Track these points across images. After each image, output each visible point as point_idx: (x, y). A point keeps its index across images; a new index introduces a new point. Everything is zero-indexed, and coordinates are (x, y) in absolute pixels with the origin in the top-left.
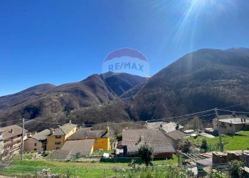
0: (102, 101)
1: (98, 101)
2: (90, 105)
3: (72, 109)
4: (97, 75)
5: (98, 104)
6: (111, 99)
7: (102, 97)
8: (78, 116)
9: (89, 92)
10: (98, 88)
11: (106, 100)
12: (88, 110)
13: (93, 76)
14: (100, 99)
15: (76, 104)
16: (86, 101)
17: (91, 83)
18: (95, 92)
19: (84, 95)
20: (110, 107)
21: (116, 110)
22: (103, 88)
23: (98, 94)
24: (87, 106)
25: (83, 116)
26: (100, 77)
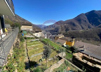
1: (81, 28)
2: (76, 30)
3: (68, 30)
4: (83, 14)
5: (80, 29)
7: (83, 26)
8: (70, 34)
9: (77, 23)
10: (82, 21)
12: (75, 32)
13: (80, 15)
14: (82, 27)
15: (70, 28)
16: (75, 28)
17: (79, 19)
18: (80, 23)
19: (74, 25)
21: (91, 34)
22: (86, 21)
23: (82, 24)
24: (74, 30)
25: (72, 34)
26: (85, 15)
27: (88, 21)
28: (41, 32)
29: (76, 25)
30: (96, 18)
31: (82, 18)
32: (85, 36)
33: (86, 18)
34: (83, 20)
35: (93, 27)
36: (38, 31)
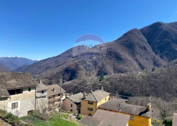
0: (142, 68)
1: (137, 66)
2: (126, 71)
3: (106, 74)
4: (136, 30)
6: (156, 64)
7: (142, 61)
8: (111, 83)
9: (125, 54)
10: (137, 49)
11: (149, 66)
12: (125, 78)
13: (130, 32)
14: (140, 65)
15: (109, 68)
16: (121, 66)
17: (127, 42)
18: (133, 54)
19: (118, 58)
20: (155, 77)
21: (165, 82)
22: (145, 48)
23: (138, 56)
24: (122, 72)
25: (118, 83)
26: (140, 33)
27: (150, 47)
28: (33, 91)
29: (123, 59)
30: (167, 40)
31: (136, 40)
32: (152, 87)
33: (145, 40)
34: (139, 44)
35: (163, 62)
36: (18, 87)
